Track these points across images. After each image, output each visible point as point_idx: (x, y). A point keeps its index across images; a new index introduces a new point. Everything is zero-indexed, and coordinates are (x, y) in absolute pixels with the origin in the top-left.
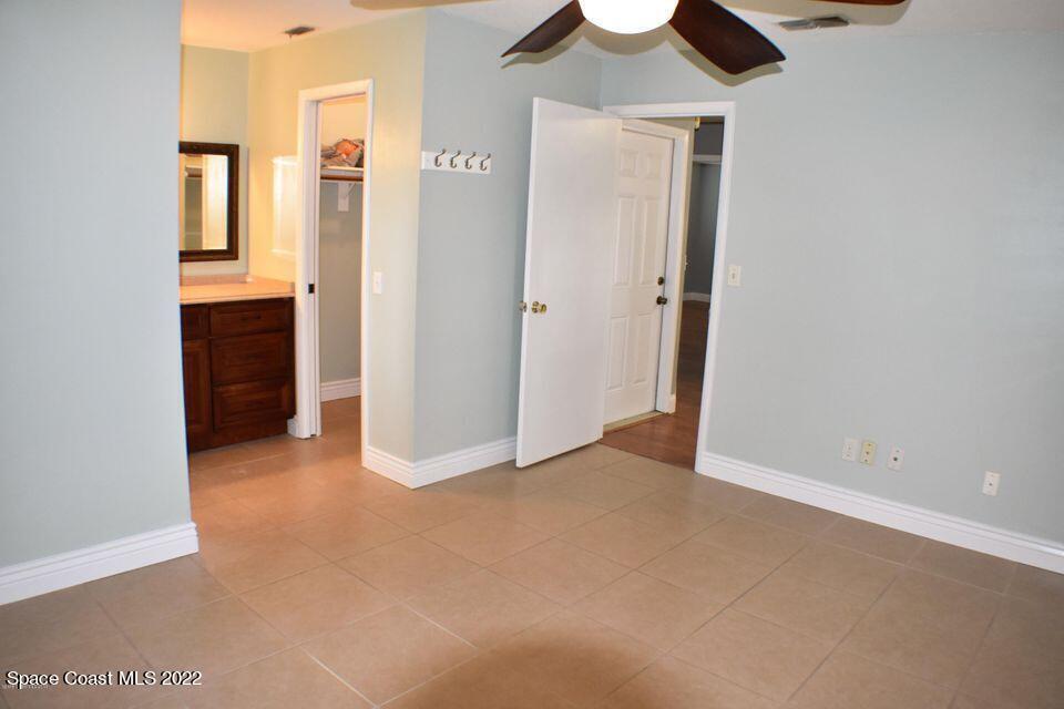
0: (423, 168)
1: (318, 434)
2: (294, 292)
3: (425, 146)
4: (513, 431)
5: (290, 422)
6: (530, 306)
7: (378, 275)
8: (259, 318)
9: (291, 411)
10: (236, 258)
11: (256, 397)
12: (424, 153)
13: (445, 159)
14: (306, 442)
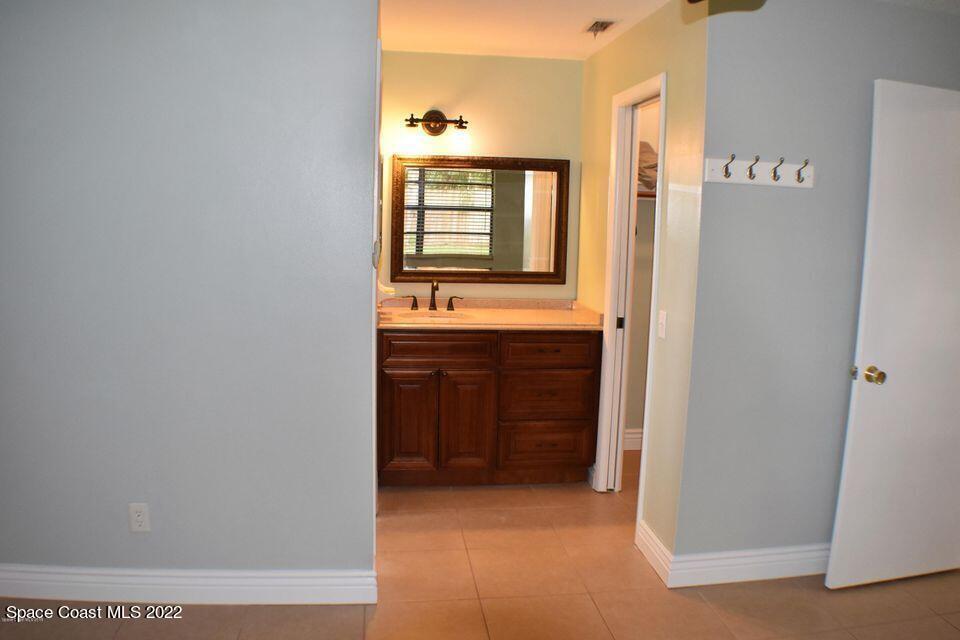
0: (706, 180)
1: (617, 489)
2: (602, 324)
3: (709, 152)
4: (828, 536)
5: (590, 469)
6: (862, 372)
7: (663, 313)
8: (558, 351)
9: (591, 458)
10: (564, 282)
11: (549, 437)
12: (707, 160)
13: (739, 169)
14: (602, 496)
